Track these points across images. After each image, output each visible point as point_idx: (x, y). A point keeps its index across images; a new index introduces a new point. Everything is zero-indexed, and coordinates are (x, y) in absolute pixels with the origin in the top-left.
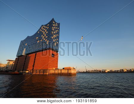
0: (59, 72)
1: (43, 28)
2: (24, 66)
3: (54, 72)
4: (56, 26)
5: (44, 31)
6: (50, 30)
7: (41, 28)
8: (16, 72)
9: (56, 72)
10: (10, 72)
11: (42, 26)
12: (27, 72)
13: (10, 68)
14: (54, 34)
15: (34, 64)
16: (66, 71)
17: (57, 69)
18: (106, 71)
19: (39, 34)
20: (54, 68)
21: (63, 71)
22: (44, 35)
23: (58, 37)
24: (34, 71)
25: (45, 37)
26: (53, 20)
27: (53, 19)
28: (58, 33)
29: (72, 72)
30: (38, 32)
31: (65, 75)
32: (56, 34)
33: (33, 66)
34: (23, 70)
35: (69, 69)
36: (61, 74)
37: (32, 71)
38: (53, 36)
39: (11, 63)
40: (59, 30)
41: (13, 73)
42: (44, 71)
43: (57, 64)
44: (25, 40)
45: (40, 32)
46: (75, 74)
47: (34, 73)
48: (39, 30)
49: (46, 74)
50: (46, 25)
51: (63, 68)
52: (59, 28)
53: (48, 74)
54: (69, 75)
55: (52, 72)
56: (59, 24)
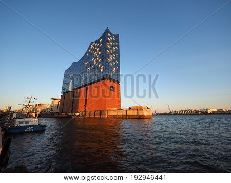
0: (124, 113)
1: (94, 46)
2: (73, 106)
3: (116, 114)
4: (114, 41)
5: (96, 51)
6: (104, 49)
7: (90, 46)
8: (64, 115)
9: (119, 113)
10: (55, 115)
11: (92, 43)
12: (78, 114)
13: (55, 110)
14: (111, 54)
15: (86, 103)
16: (135, 113)
17: (119, 109)
18: (209, 112)
19: (88, 57)
20: (116, 108)
21: (130, 113)
22: (95, 58)
23: (118, 59)
24: (87, 113)
25: (97, 61)
26: (107, 31)
27: (107, 29)
28: (117, 52)
29: (145, 113)
30: (86, 53)
31: (133, 118)
32: (114, 53)
33: (85, 106)
34: (72, 113)
35: (139, 109)
36: (127, 117)
37: (83, 113)
38: (109, 58)
39: (56, 102)
40: (118, 46)
41: (60, 116)
42: (101, 113)
43: (119, 101)
44: (69, 68)
45: (90, 53)
46: (149, 118)
47: (88, 116)
48: (88, 50)
49: (104, 116)
50: (97, 42)
51: (130, 108)
52: (118, 43)
53: (107, 117)
54: (140, 118)
55: (112, 113)
56: (117, 37)
